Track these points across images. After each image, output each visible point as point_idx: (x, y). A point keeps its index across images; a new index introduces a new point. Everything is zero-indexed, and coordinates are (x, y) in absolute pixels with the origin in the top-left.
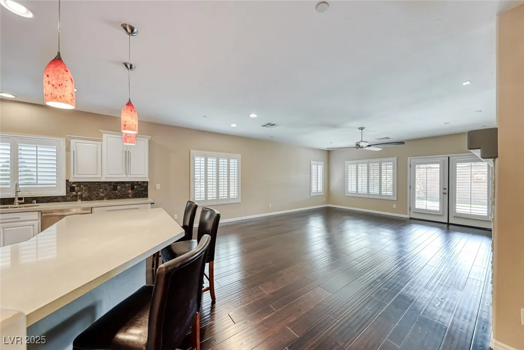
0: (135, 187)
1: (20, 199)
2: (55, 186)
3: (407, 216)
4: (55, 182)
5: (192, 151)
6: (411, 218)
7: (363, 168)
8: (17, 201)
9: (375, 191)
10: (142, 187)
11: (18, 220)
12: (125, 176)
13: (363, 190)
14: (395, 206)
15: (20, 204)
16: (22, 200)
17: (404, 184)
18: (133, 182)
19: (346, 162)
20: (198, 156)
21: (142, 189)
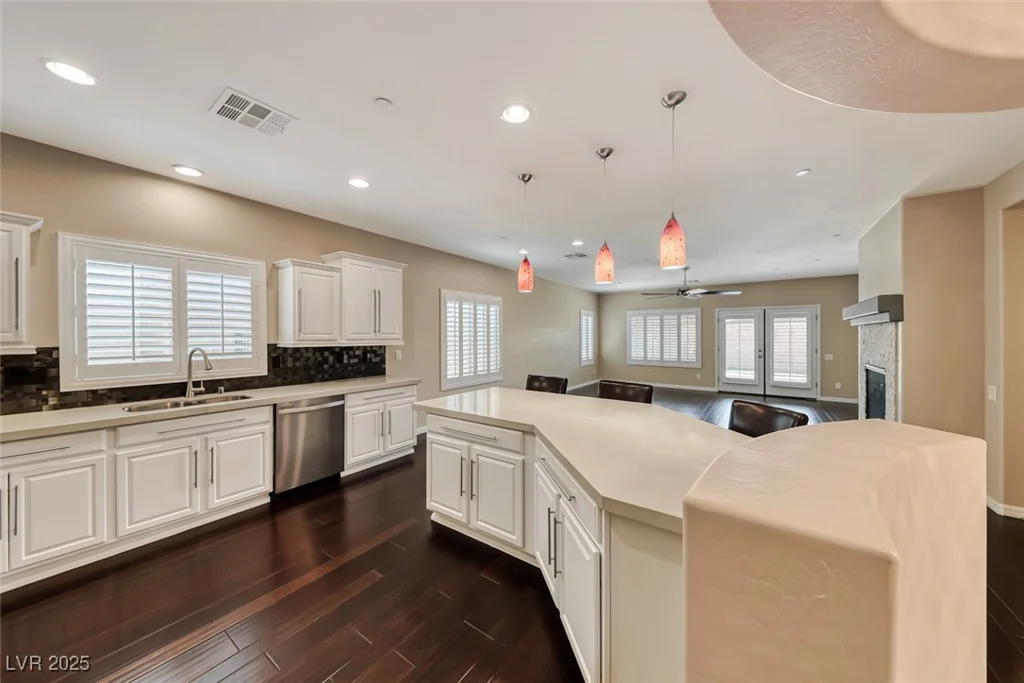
0: (369, 355)
1: (196, 384)
2: (250, 356)
3: (715, 390)
4: (250, 349)
5: (443, 291)
6: (720, 392)
7: (654, 322)
8: (191, 389)
9: (671, 355)
10: (376, 356)
11: (242, 423)
12: (372, 335)
13: (654, 355)
14: (698, 376)
15: (196, 394)
16: (199, 387)
17: (711, 345)
18: (366, 347)
19: (628, 313)
20: (451, 299)
21: (378, 359)
